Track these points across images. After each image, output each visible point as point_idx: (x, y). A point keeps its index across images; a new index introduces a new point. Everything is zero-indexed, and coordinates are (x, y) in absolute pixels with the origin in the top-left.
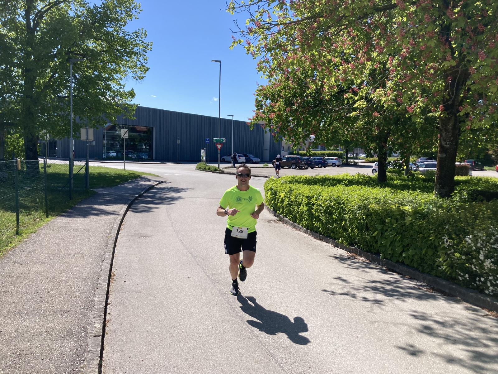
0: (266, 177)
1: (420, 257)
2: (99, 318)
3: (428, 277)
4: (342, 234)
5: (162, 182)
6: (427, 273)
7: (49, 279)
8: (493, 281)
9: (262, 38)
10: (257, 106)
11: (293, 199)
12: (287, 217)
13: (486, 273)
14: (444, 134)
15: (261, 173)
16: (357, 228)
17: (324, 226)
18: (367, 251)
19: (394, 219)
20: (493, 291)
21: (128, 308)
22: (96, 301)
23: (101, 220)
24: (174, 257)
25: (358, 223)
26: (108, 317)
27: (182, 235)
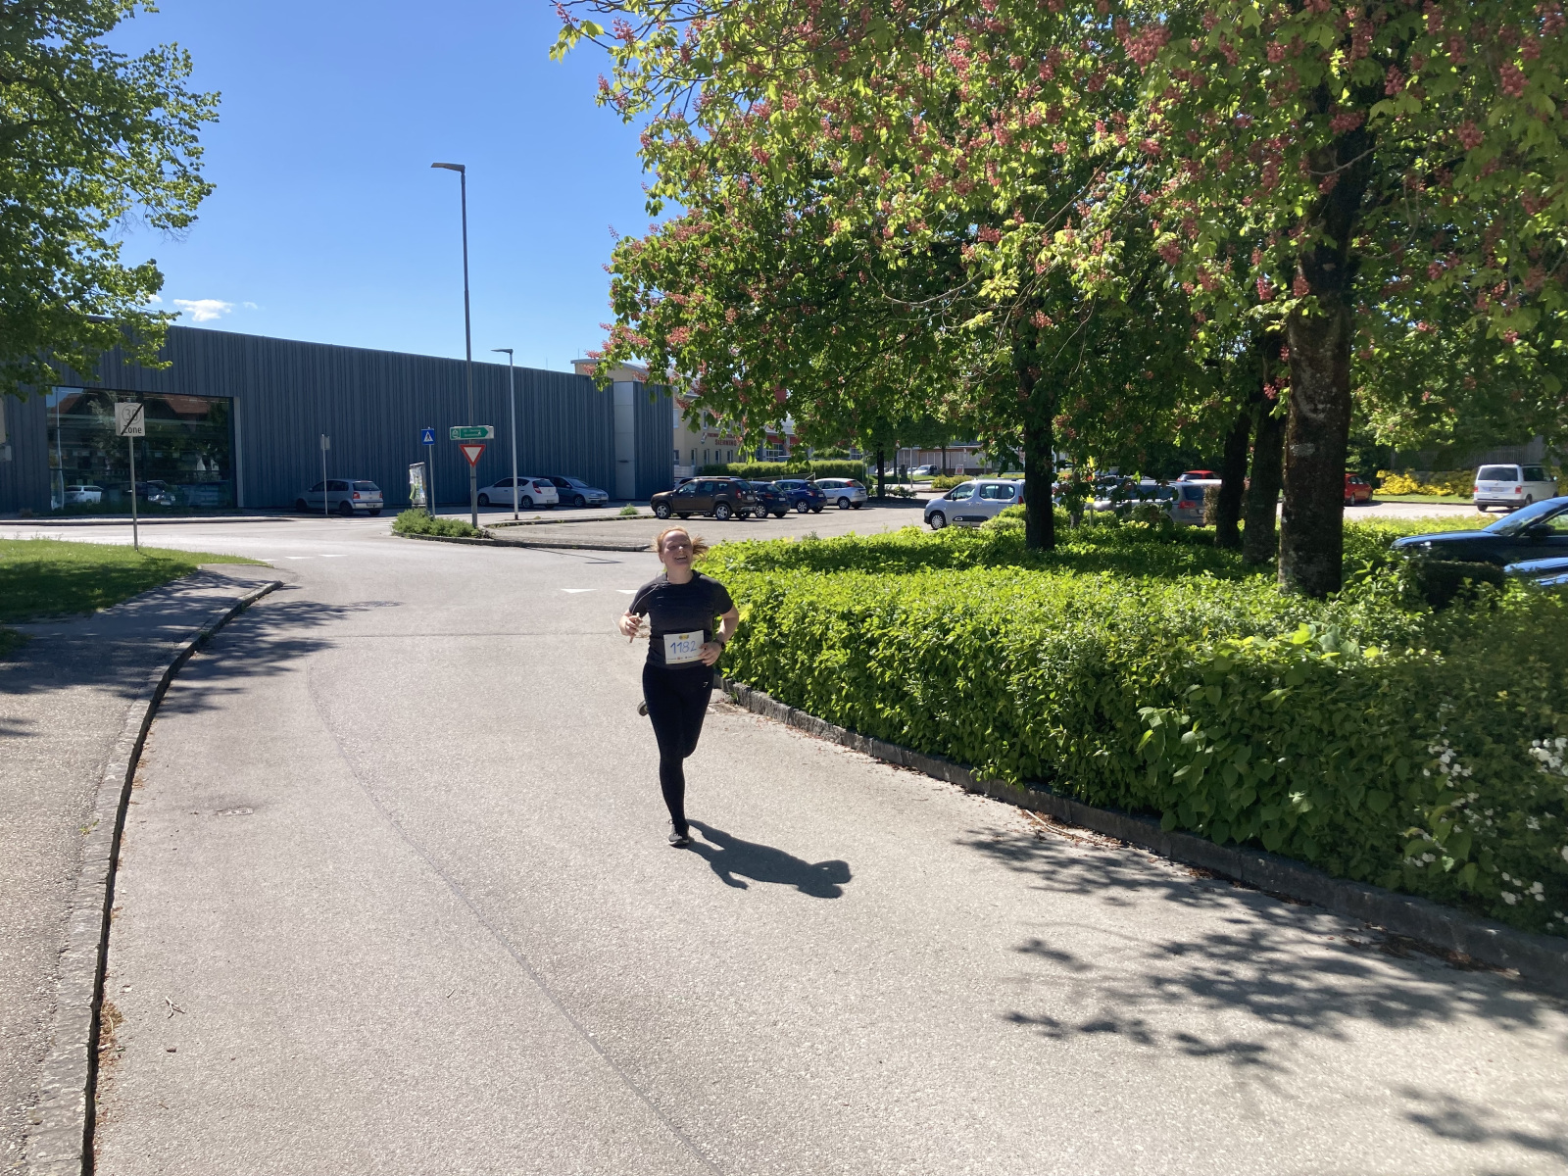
0: (641, 550)
4: (992, 743)
5: (278, 586)
6: (1364, 879)
10: (620, 307)
11: (787, 624)
12: (765, 691)
15: (622, 539)
17: (917, 717)
18: (1102, 806)
19: (1214, 685)
24: (374, 894)
27: (388, 789)
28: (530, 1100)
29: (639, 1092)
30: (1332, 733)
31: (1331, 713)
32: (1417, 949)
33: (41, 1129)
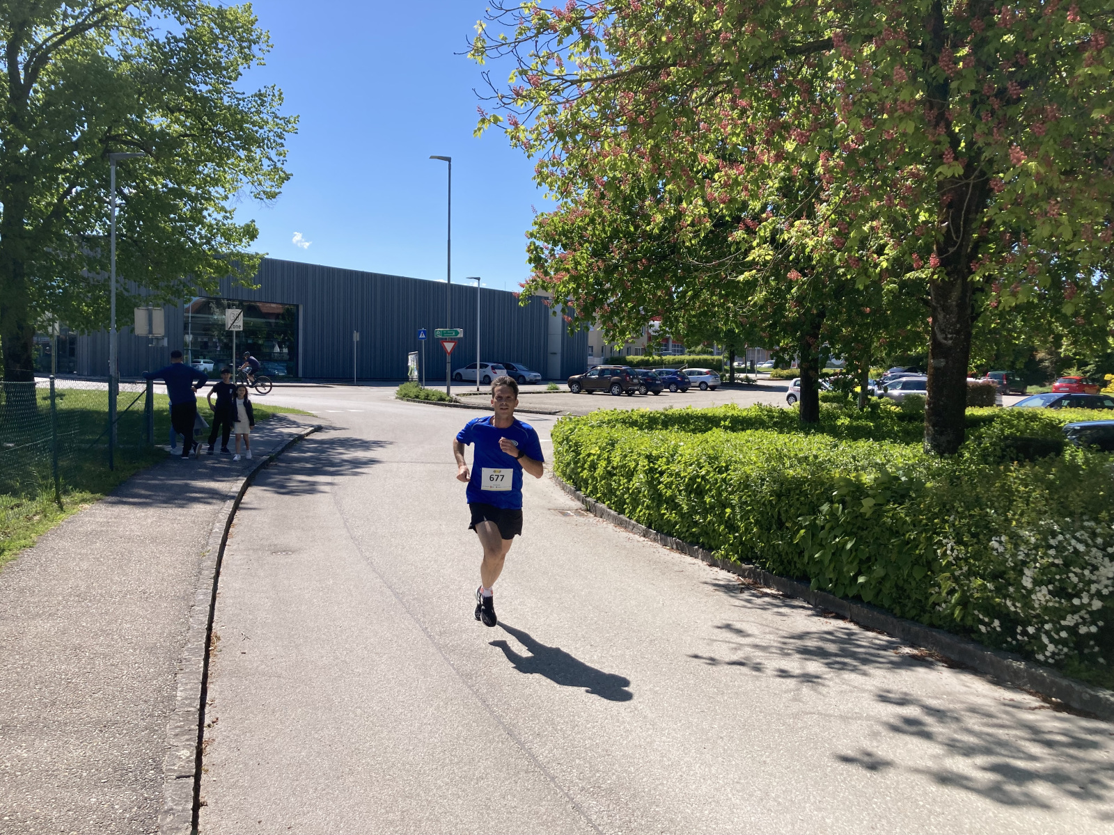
1: (897, 586)
2: (187, 737)
3: (915, 628)
4: (724, 536)
5: (319, 429)
6: (913, 619)
7: (68, 652)
8: (1052, 633)
9: (544, 111)
10: (532, 260)
11: (616, 460)
12: (604, 503)
13: (1037, 616)
14: (941, 317)
16: (757, 522)
17: (685, 519)
18: (781, 575)
19: (839, 503)
20: (1053, 654)
21: (252, 712)
22: (179, 698)
23: (184, 515)
24: (352, 595)
25: (761, 513)
26: (207, 734)
27: (369, 546)
33: (183, 671)
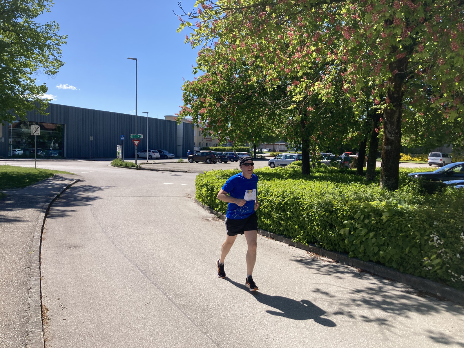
0: (186, 172)
3: (414, 279)
4: (298, 231)
5: (79, 180)
14: (389, 126)
15: (180, 168)
18: (332, 251)
25: (321, 221)
27: (118, 242)
28: (173, 335)
29: (205, 334)
30: (401, 230)
31: (401, 224)
32: (428, 294)
33: (31, 342)
